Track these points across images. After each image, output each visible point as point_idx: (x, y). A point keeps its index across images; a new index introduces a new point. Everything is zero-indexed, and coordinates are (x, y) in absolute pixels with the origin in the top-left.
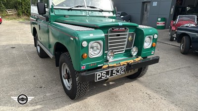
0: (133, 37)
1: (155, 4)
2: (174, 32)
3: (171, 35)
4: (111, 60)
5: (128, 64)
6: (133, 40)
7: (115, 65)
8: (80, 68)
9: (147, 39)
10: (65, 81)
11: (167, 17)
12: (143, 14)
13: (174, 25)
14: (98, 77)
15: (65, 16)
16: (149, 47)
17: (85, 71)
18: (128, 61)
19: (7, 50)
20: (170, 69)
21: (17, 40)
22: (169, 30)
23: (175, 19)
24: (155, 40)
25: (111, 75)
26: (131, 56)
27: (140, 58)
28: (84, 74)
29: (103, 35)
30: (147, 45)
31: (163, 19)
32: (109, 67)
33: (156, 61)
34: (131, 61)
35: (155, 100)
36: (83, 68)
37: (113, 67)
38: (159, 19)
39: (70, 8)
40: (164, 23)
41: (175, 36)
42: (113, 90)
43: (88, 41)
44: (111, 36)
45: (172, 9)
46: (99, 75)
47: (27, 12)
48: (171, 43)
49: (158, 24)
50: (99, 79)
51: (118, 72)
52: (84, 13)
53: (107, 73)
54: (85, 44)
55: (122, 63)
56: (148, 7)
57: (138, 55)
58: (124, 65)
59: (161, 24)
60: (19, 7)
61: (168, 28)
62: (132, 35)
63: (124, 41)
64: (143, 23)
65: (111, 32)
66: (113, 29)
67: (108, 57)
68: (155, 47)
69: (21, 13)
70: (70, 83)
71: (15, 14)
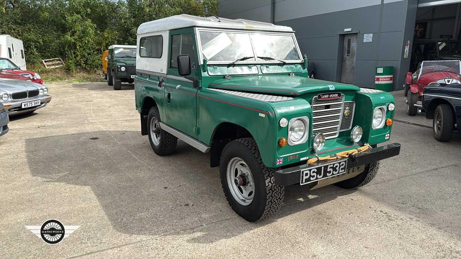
0: (351, 110)
1: (368, 38)
2: (415, 97)
3: (411, 104)
4: (319, 148)
5: (351, 156)
6: (350, 116)
7: (328, 157)
8: (275, 162)
9: (377, 112)
11: (397, 64)
12: (341, 60)
13: (413, 82)
14: (305, 178)
15: (224, 77)
16: (381, 126)
17: (283, 167)
18: (350, 152)
19: (85, 142)
20: (419, 170)
22: (403, 92)
23: (414, 68)
24: (390, 114)
25: (325, 175)
26: (350, 142)
27: (367, 146)
28: (281, 171)
29: (308, 106)
30: (377, 123)
31: (389, 70)
32: (318, 162)
33: (394, 151)
34: (354, 151)
36: (279, 162)
37: (325, 161)
38: (380, 70)
39: (231, 62)
40: (391, 79)
41: (419, 104)
42: (320, 207)
44: (316, 108)
45: (407, 49)
46: (307, 174)
47: (86, 63)
48: (412, 120)
49: (378, 79)
50: (307, 180)
51: (334, 169)
52: (254, 70)
53: (319, 171)
54: (284, 122)
55: (340, 154)
56: (354, 44)
57: (362, 143)
58: (343, 158)
59: (384, 80)
60: (70, 53)
61: (402, 89)
62: (350, 105)
63: (337, 117)
65: (317, 101)
66: (320, 97)
67: (315, 145)
68: (390, 126)
69: (73, 67)
70: (246, 194)
71: (60, 69)
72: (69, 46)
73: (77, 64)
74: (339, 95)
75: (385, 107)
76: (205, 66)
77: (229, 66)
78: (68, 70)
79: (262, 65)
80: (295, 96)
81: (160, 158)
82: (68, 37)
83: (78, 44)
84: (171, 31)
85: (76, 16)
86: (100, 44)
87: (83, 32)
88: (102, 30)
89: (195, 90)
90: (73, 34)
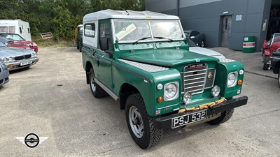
0: (213, 74)
1: (239, 18)
3: (265, 62)
4: (188, 102)
5: (209, 107)
6: (213, 77)
7: (194, 108)
8: (155, 113)
9: (230, 76)
10: (134, 128)
11: (258, 35)
12: (222, 32)
13: (268, 48)
14: (175, 123)
15: (130, 51)
16: (234, 84)
17: (158, 116)
18: (209, 104)
19: (54, 88)
20: (264, 111)
21: (61, 75)
22: (261, 53)
23: (269, 38)
24: (241, 77)
25: (190, 121)
26: (212, 96)
27: (223, 99)
28: (158, 120)
29: (179, 74)
30: (231, 83)
31: (252, 39)
32: (186, 111)
33: (243, 101)
34: (212, 104)
35: (244, 152)
36: (158, 112)
37: (191, 111)
38: (246, 39)
39: (135, 41)
40: (253, 45)
42: (191, 138)
43: (164, 83)
44: (187, 74)
45: (265, 25)
46: (176, 121)
47: (65, 35)
49: (245, 45)
50: (176, 125)
51: (197, 117)
52: (151, 46)
53: (185, 119)
54: (160, 86)
55: (202, 106)
56: (230, 22)
57: (221, 95)
58: (205, 108)
59: (249, 45)
60: (56, 30)
61: (261, 51)
62: (212, 71)
63: (203, 79)
64: (223, 44)
65: (187, 70)
66: (189, 67)
67: (185, 100)
68: (241, 85)
69: (58, 37)
70: (140, 129)
71: (51, 39)
72: (56, 25)
73: (61, 36)
74: (204, 65)
75: (236, 72)
76: (117, 44)
77: (134, 44)
78: (55, 40)
79: (156, 42)
80: (170, 67)
81: (96, 99)
82: (55, 20)
83: (61, 23)
84: (99, 21)
85: (59, 7)
86: (74, 24)
87: (64, 17)
88: (75, 16)
89: (111, 60)
90: (57, 19)
